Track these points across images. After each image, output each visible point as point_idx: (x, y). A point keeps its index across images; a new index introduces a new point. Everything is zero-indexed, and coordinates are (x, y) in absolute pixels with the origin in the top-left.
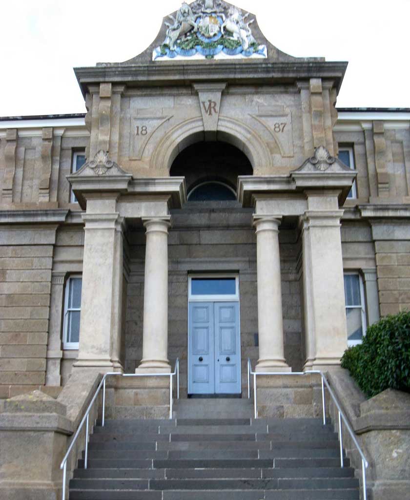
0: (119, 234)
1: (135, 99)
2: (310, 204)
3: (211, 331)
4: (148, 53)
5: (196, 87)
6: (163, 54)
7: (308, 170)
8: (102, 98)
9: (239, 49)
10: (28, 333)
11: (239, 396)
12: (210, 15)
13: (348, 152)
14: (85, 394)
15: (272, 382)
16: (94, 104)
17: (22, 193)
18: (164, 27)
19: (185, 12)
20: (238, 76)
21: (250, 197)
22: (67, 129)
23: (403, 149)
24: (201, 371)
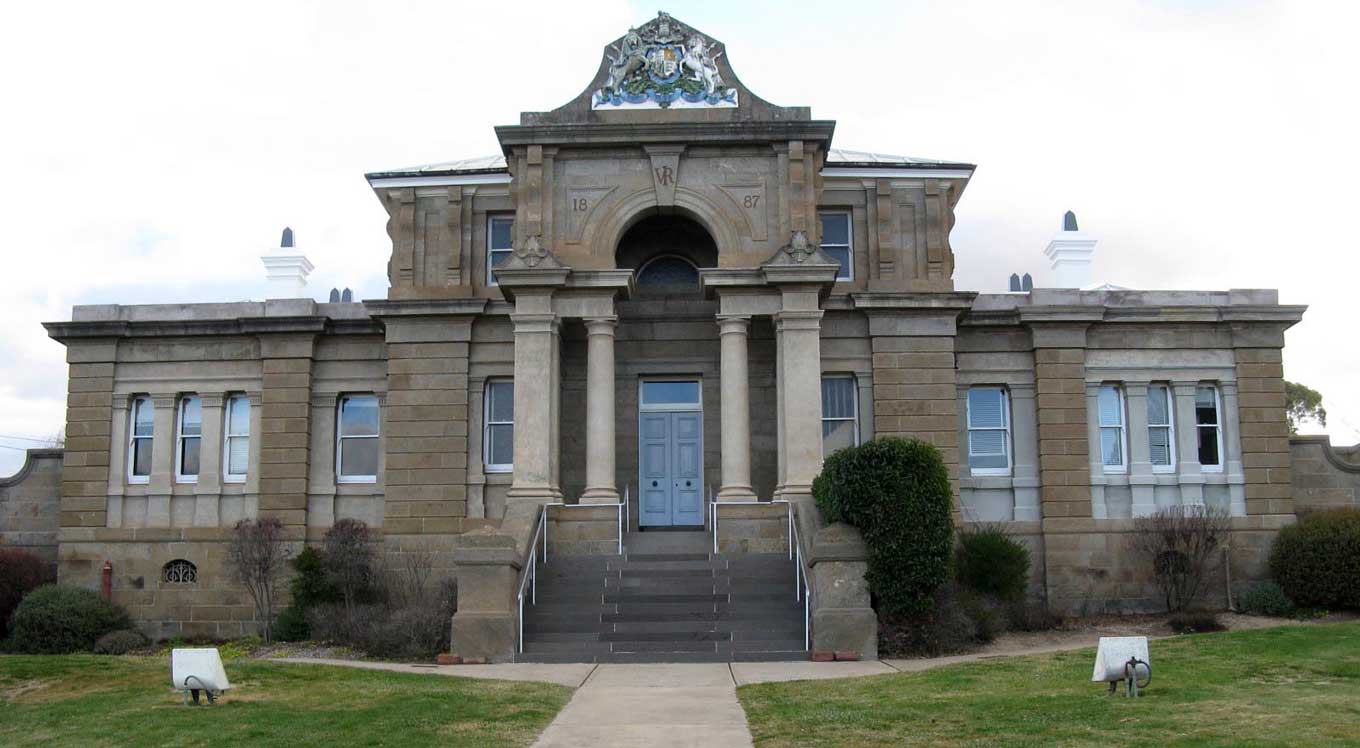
0: (556, 337)
1: (570, 162)
2: (784, 301)
3: (668, 448)
4: (585, 98)
5: (648, 149)
6: (605, 101)
7: (782, 262)
8: (530, 165)
9: (703, 93)
10: (443, 454)
11: (701, 528)
12: (664, 47)
13: (846, 215)
14: (528, 528)
15: (734, 513)
16: (519, 171)
17: (424, 273)
18: (606, 64)
19: (633, 44)
20: (700, 138)
21: (714, 290)
22: (480, 186)
23: (914, 215)
24: (656, 498)
